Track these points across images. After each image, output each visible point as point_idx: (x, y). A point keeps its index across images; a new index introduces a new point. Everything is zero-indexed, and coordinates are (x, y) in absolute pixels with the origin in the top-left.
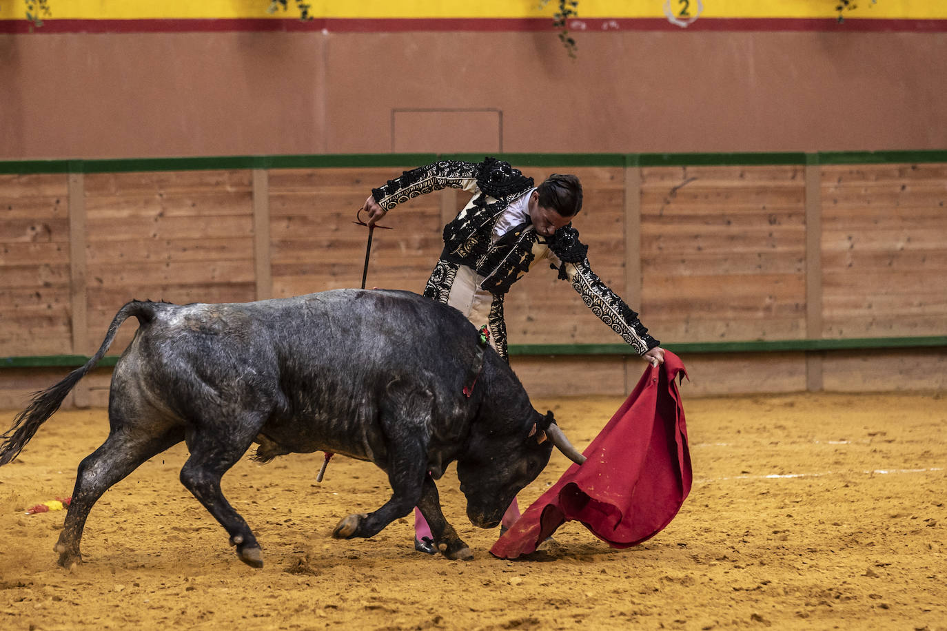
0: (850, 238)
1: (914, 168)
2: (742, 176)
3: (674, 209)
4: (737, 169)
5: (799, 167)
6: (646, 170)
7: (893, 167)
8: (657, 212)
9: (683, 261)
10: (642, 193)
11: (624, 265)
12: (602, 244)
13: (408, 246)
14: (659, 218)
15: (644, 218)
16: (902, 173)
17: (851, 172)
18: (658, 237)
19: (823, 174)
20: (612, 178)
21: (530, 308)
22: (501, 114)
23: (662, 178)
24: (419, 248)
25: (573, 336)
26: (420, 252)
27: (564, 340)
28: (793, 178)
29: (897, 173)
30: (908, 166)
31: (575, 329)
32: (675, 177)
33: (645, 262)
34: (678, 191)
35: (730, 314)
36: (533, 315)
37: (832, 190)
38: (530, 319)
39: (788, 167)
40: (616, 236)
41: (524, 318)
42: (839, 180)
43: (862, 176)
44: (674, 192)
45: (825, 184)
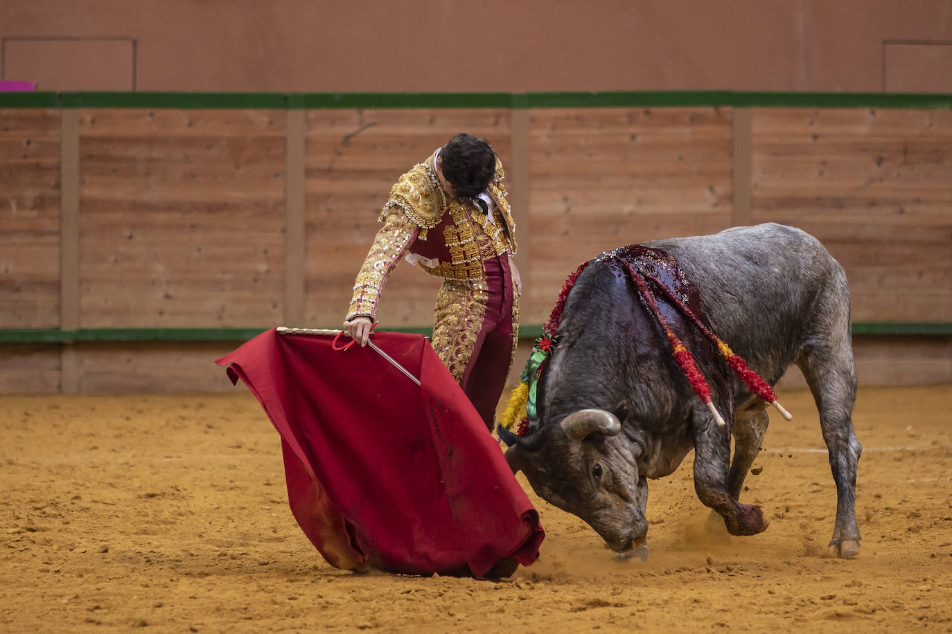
0: (565, 199)
1: (647, 113)
2: (432, 121)
3: (347, 161)
4: (426, 112)
5: (501, 110)
6: (313, 114)
7: (621, 111)
8: (325, 166)
9: (357, 226)
10: (307, 142)
11: (284, 231)
12: (257, 204)
13: (20, 205)
14: (329, 173)
15: (309, 173)
16: (632, 120)
17: (568, 118)
18: (327, 196)
19: (533, 120)
20: (271, 123)
21: (169, 283)
22: (135, 43)
23: (333, 122)
24: (32, 209)
25: (220, 318)
26: (34, 213)
27: (210, 323)
28: (496, 124)
29: (625, 119)
30: (639, 111)
31: (223, 309)
32: (349, 123)
33: (310, 227)
34: (352, 139)
35: (415, 292)
36: (171, 291)
37: (544, 140)
38: (168, 297)
39: (489, 111)
40: (274, 194)
41: (160, 295)
42: (554, 128)
43: (581, 122)
44: (347, 140)
45: (535, 132)
